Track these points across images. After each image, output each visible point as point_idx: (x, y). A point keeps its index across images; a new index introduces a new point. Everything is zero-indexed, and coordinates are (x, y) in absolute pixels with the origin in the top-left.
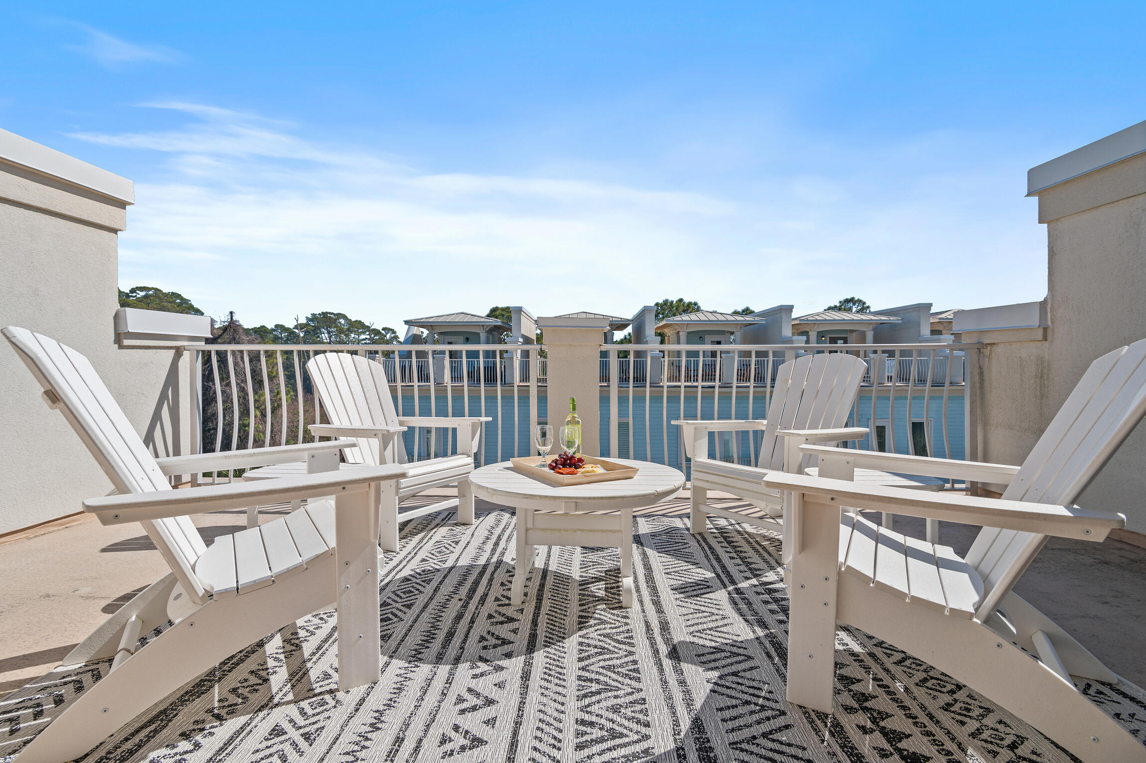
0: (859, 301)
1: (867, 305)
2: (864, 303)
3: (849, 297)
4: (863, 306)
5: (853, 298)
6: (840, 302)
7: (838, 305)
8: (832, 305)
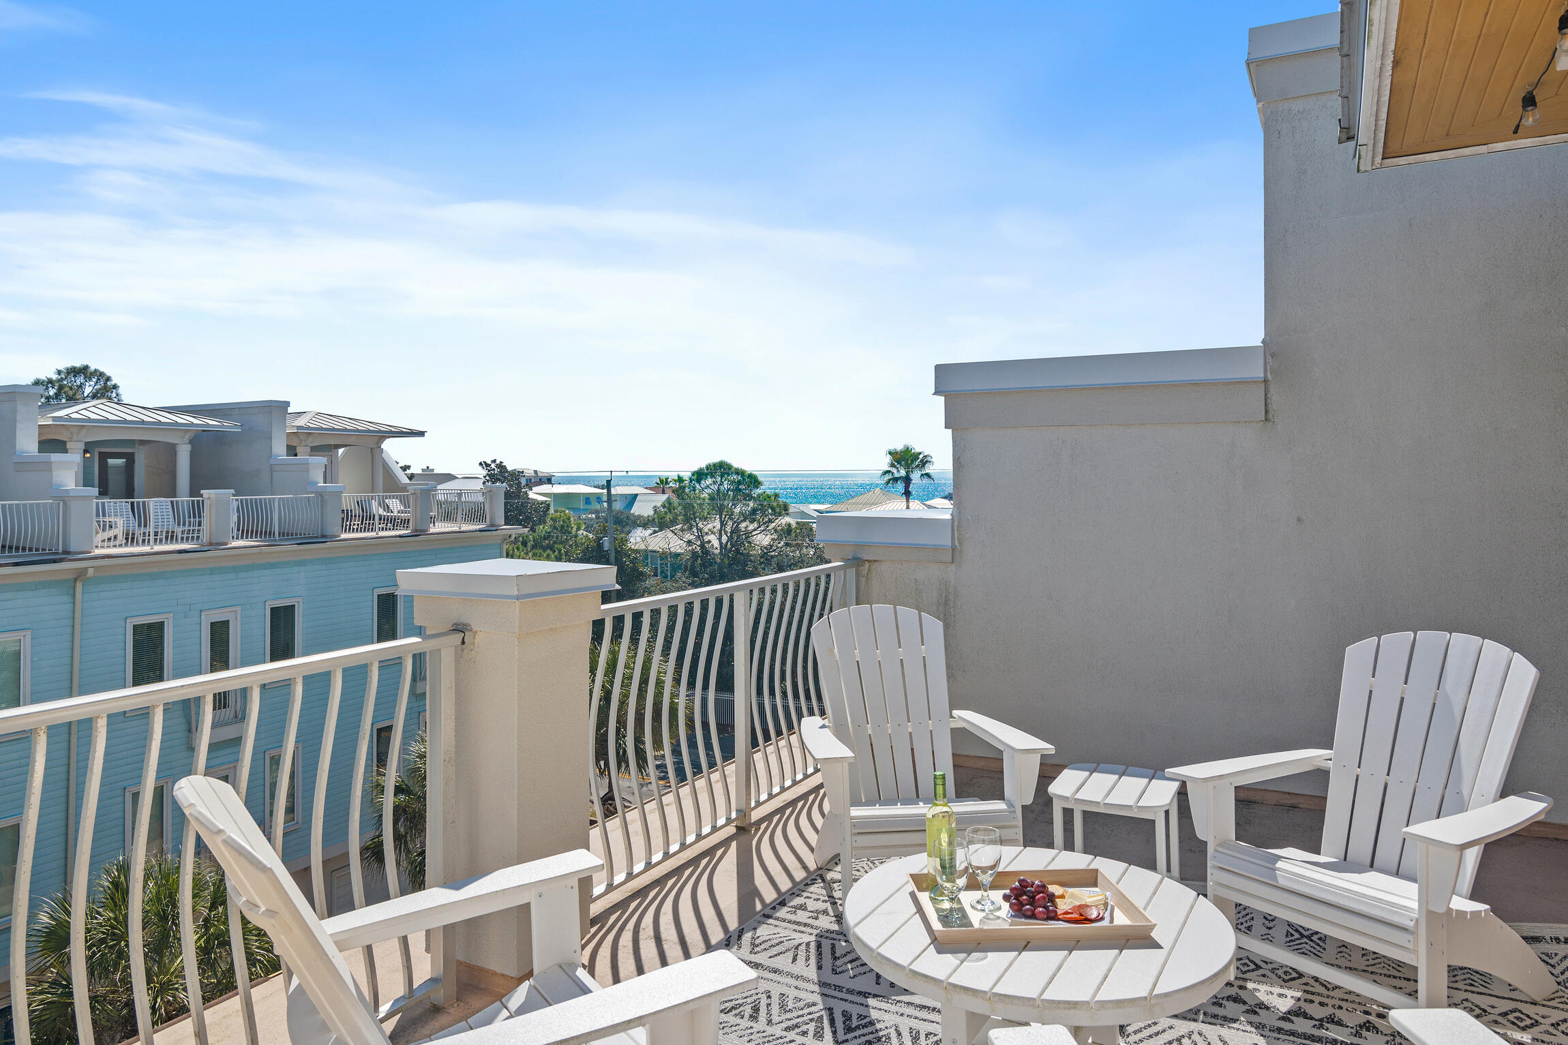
0: (100, 375)
1: (113, 383)
2: (108, 379)
3: (78, 364)
4: (105, 383)
5: (86, 368)
6: (59, 372)
7: (55, 377)
8: (43, 377)
